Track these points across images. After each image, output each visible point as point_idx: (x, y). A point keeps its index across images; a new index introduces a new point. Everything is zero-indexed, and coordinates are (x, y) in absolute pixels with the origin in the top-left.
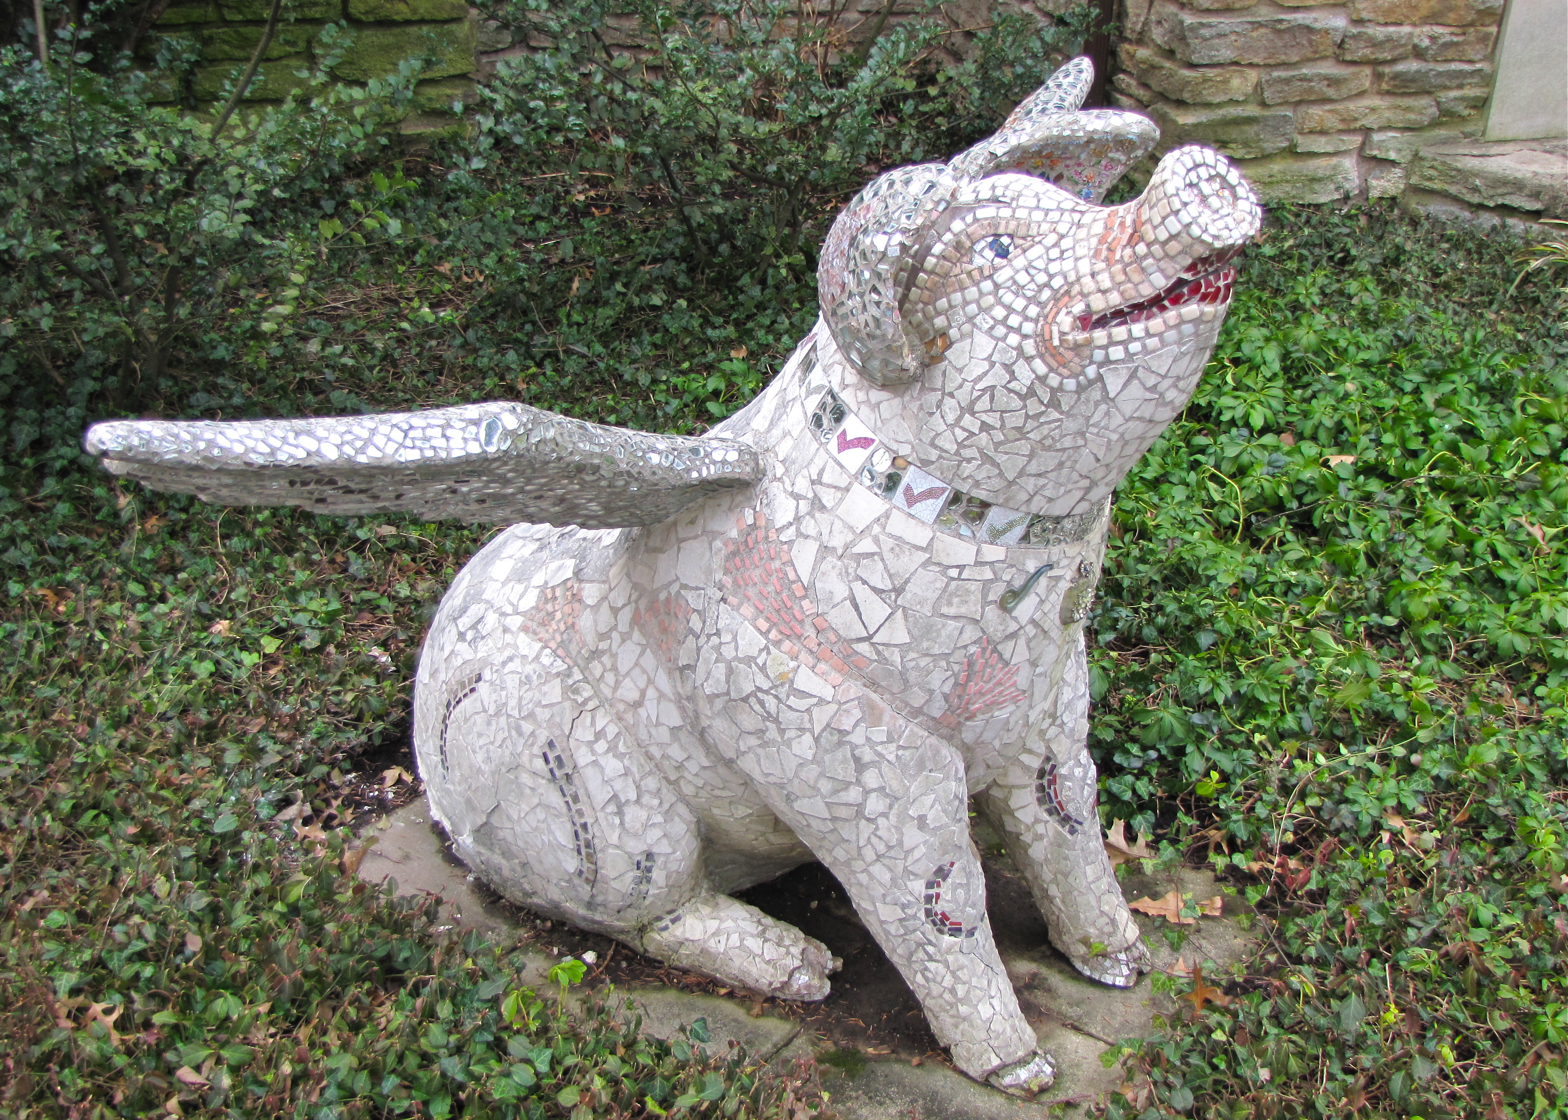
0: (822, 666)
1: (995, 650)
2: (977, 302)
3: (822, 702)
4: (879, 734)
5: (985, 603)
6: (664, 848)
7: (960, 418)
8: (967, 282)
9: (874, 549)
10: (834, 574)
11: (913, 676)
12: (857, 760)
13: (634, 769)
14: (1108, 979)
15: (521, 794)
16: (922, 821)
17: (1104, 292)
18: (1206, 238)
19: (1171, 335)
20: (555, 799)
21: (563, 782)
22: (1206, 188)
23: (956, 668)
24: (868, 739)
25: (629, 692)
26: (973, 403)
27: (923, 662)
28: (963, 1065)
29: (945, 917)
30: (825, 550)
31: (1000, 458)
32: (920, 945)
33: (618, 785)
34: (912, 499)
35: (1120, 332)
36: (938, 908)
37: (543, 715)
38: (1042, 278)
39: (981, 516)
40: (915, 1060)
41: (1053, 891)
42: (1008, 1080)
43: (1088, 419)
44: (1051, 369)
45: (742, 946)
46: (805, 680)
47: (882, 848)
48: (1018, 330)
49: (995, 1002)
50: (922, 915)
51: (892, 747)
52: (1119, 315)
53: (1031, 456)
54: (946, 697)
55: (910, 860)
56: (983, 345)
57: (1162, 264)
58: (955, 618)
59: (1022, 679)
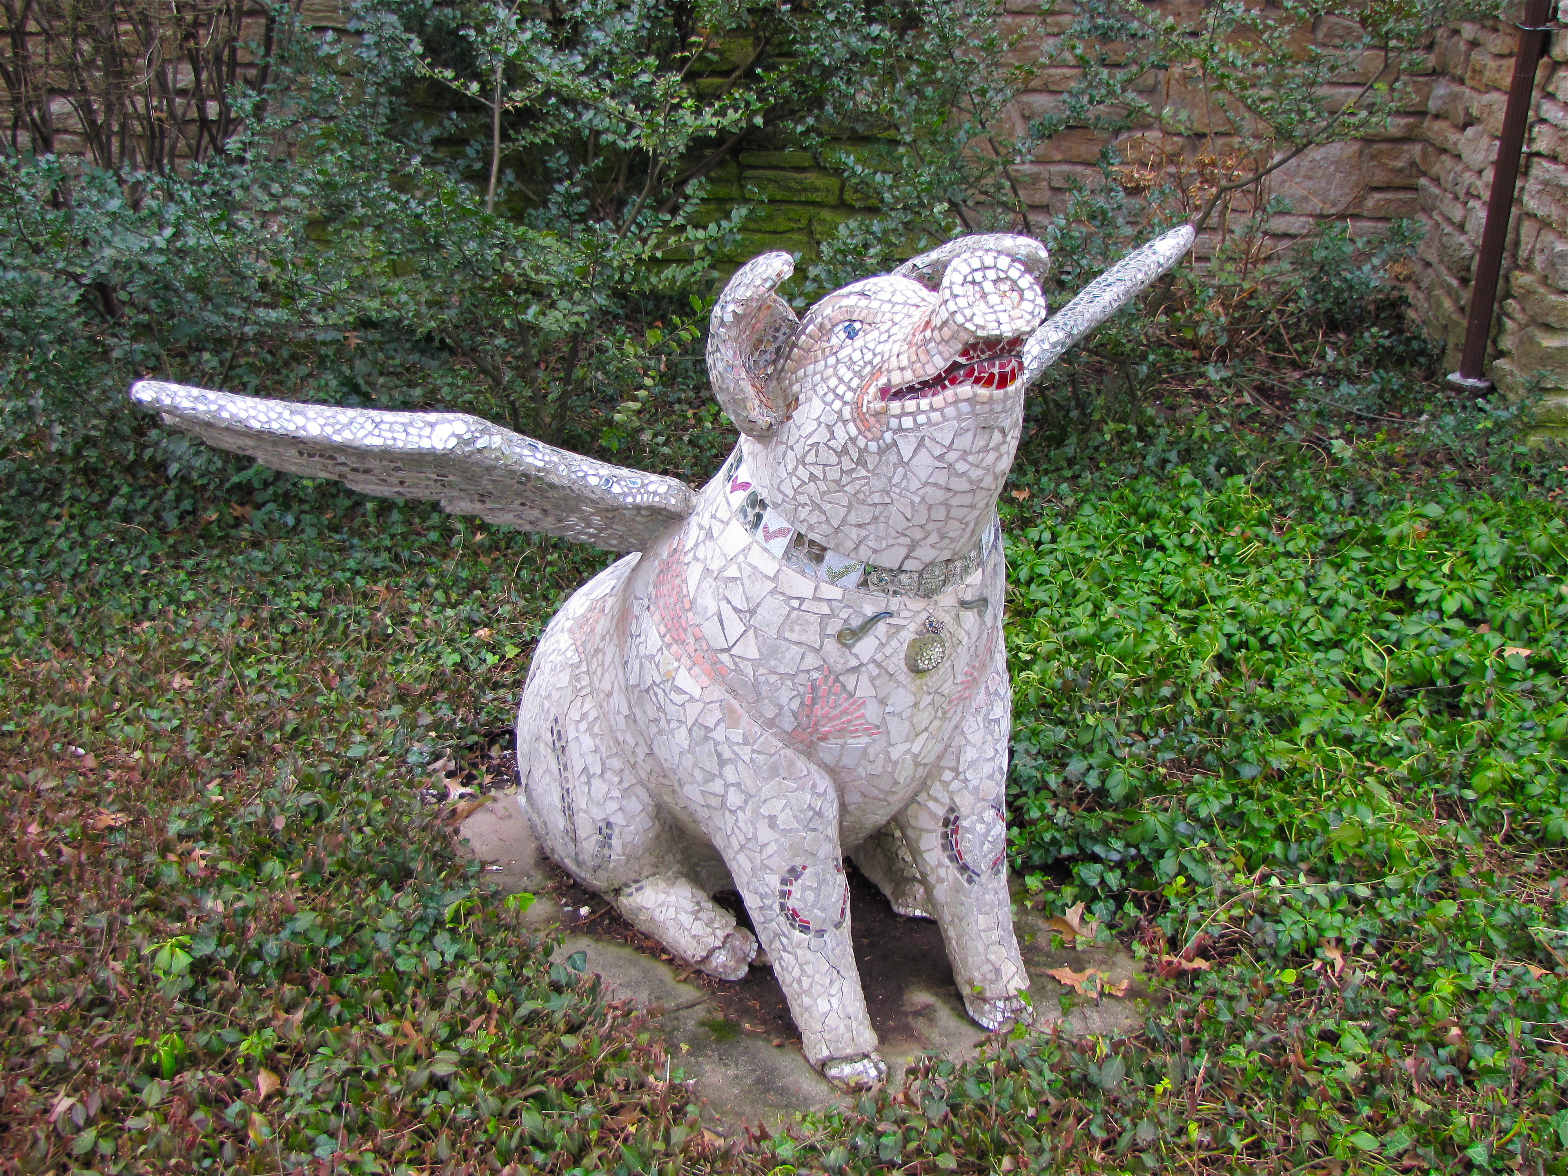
0: (696, 670)
1: (837, 680)
2: (822, 373)
3: (692, 699)
4: (736, 735)
5: (823, 636)
6: (618, 820)
7: (796, 468)
8: (820, 356)
9: (737, 574)
10: (710, 592)
11: (764, 689)
12: (719, 755)
13: (603, 749)
14: (984, 1022)
15: (539, 761)
16: (772, 821)
17: (902, 369)
18: (970, 326)
19: (950, 411)
20: (555, 767)
21: (559, 753)
22: (988, 287)
23: (802, 689)
24: (727, 739)
25: (606, 685)
26: (805, 455)
27: (773, 678)
29: (795, 914)
30: (707, 571)
31: (827, 507)
32: (777, 935)
33: (590, 759)
34: (768, 537)
35: (910, 405)
36: (791, 903)
37: (555, 695)
38: (869, 356)
39: (819, 559)
40: (776, 1042)
43: (890, 479)
44: (860, 433)
45: (675, 919)
46: (684, 680)
47: (743, 840)
48: (841, 398)
49: (834, 1000)
50: (777, 907)
51: (747, 749)
52: (912, 391)
53: (850, 507)
54: (795, 715)
55: (765, 855)
56: (816, 408)
57: (941, 348)
58: (797, 644)
59: (872, 712)
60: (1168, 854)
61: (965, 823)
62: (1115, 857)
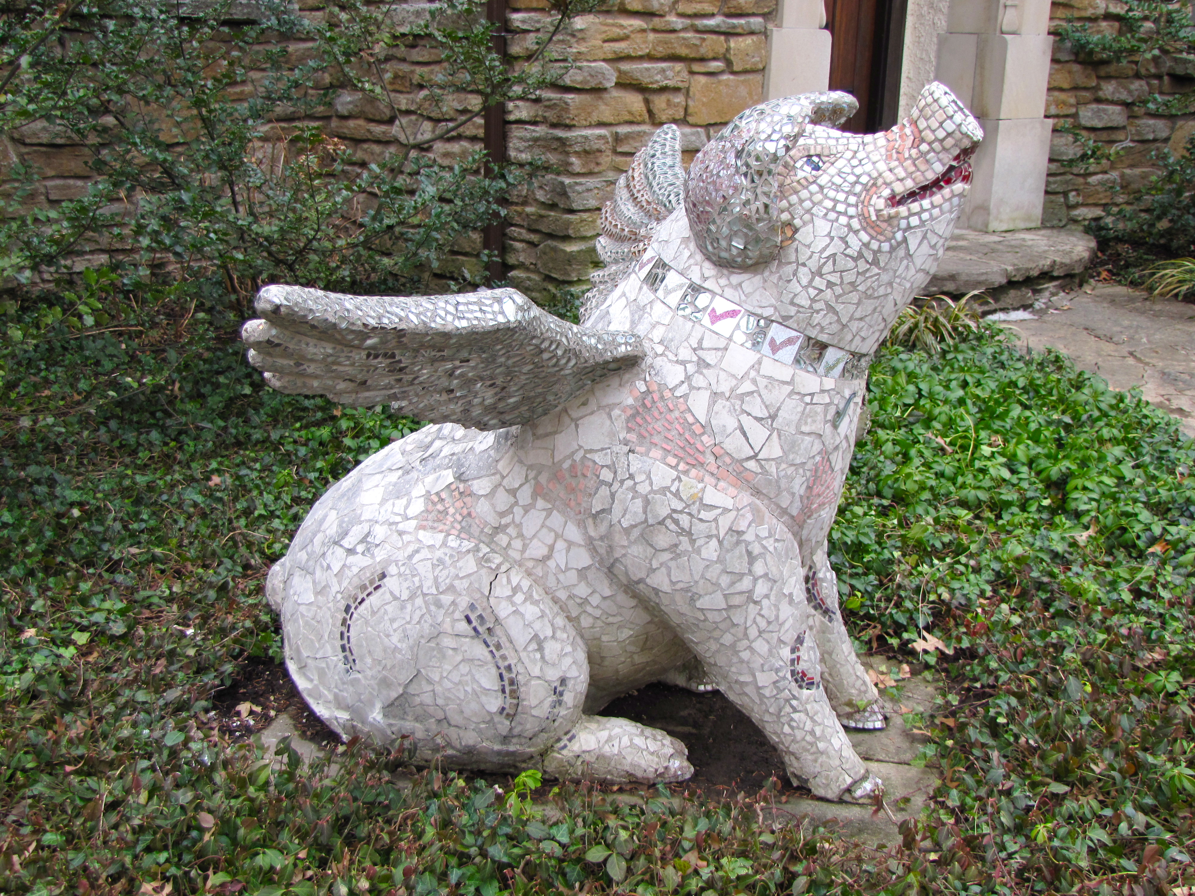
0: (722, 484)
1: (828, 459)
2: (810, 199)
3: (726, 510)
4: (763, 531)
5: (825, 422)
7: (812, 280)
9: (752, 388)
10: (725, 412)
11: (783, 483)
13: (548, 612)
15: (444, 656)
16: (791, 598)
17: (901, 180)
19: (946, 206)
20: (479, 651)
21: (486, 636)
23: (808, 474)
24: (757, 536)
25: (537, 549)
27: (790, 471)
28: (820, 792)
29: (803, 675)
30: (715, 395)
31: (839, 308)
32: (787, 701)
34: (775, 348)
35: (915, 207)
36: (799, 668)
37: (461, 585)
39: (821, 356)
42: (858, 793)
43: (895, 272)
44: (872, 238)
45: (632, 745)
46: (712, 497)
47: (763, 624)
48: (845, 214)
49: (841, 736)
50: (789, 675)
51: (771, 540)
52: (912, 195)
53: (858, 304)
54: (801, 499)
55: (782, 631)
56: (822, 227)
57: (941, 156)
58: (809, 434)
61: (820, 575)
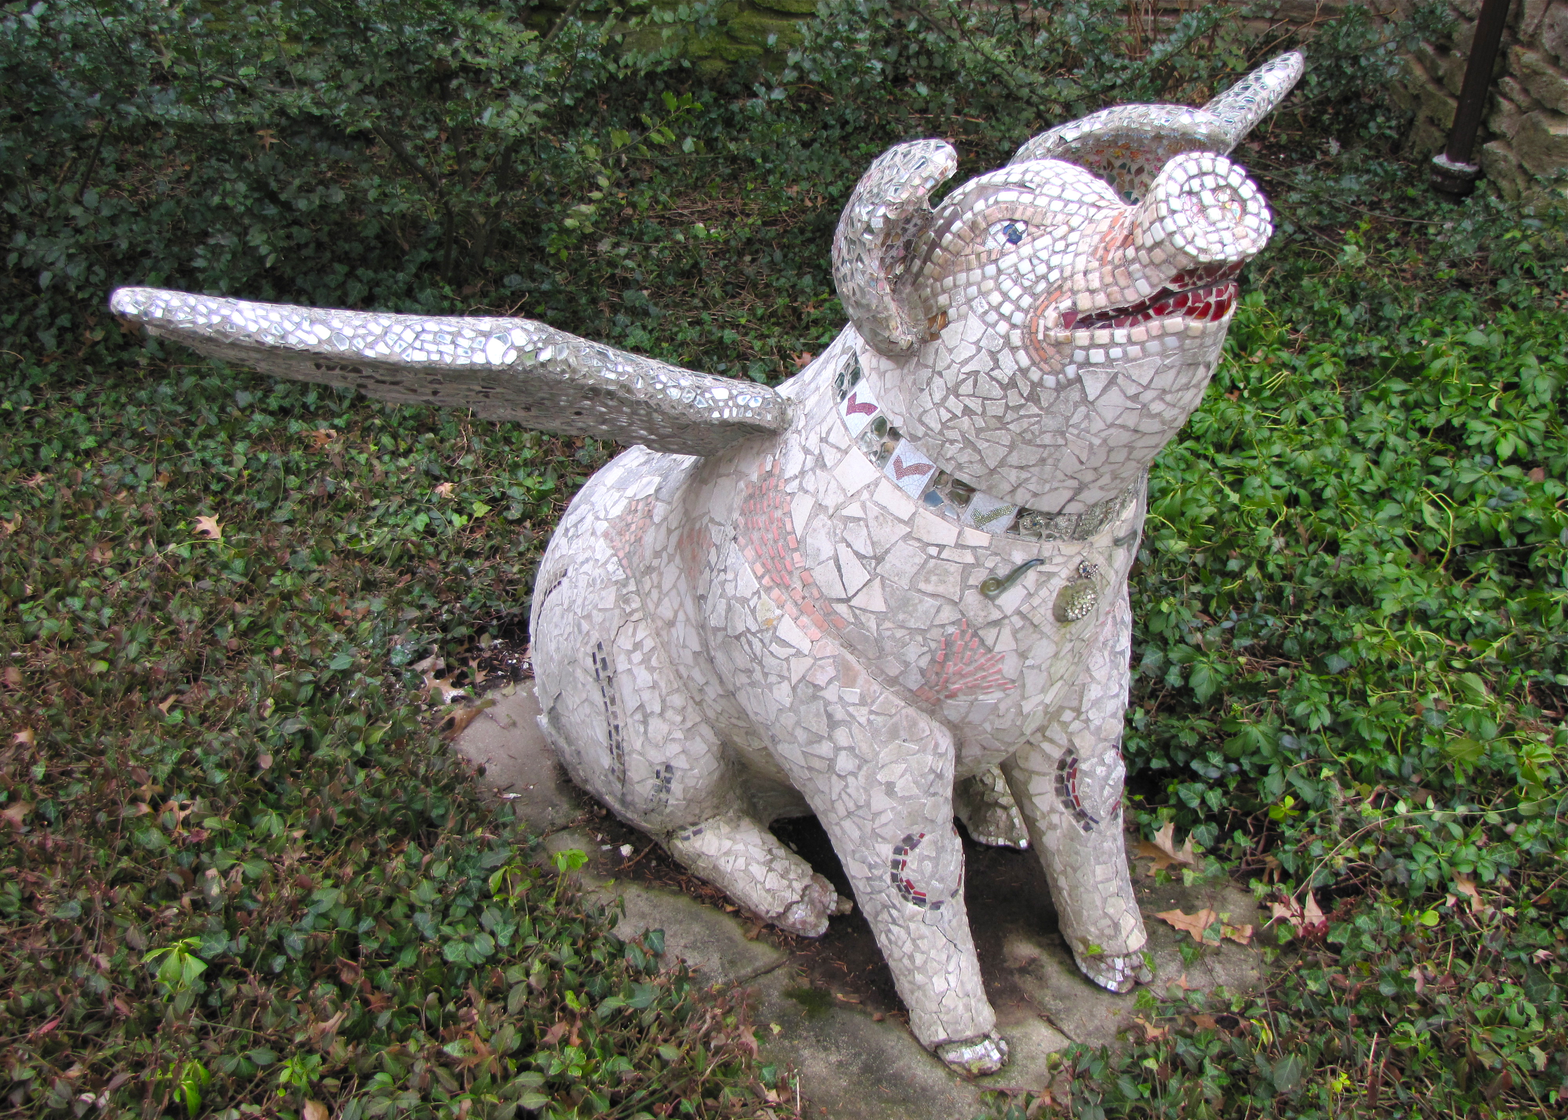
0: (804, 619)
1: (975, 634)
2: (979, 285)
3: (799, 653)
4: (852, 695)
5: (965, 586)
6: (680, 763)
7: (945, 399)
8: (974, 263)
9: (860, 514)
10: (823, 532)
11: (888, 645)
12: (829, 716)
13: (662, 684)
15: (575, 688)
16: (890, 789)
17: (1092, 292)
18: (1190, 249)
19: (1154, 346)
20: (597, 697)
21: (605, 683)
22: (1207, 198)
23: (933, 645)
24: (841, 698)
25: (666, 611)
26: (958, 384)
27: (899, 633)
28: (917, 1032)
29: (909, 886)
30: (819, 507)
31: (982, 445)
32: (885, 906)
33: (646, 696)
34: (901, 472)
35: (1102, 335)
36: (905, 874)
37: (598, 617)
38: (1042, 269)
39: (966, 500)
40: (877, 1015)
41: (1062, 882)
42: (952, 1056)
43: (1068, 419)
44: (1034, 363)
45: (746, 871)
46: (788, 630)
47: (851, 806)
48: (1008, 319)
49: (952, 979)
50: (888, 878)
51: (864, 710)
52: (1104, 318)
53: (1012, 447)
54: (922, 672)
55: (877, 823)
56: (974, 328)
57: (1148, 271)
58: (933, 596)
59: (1010, 667)
60: (1273, 770)
61: (1084, 766)
62: (1214, 774)
